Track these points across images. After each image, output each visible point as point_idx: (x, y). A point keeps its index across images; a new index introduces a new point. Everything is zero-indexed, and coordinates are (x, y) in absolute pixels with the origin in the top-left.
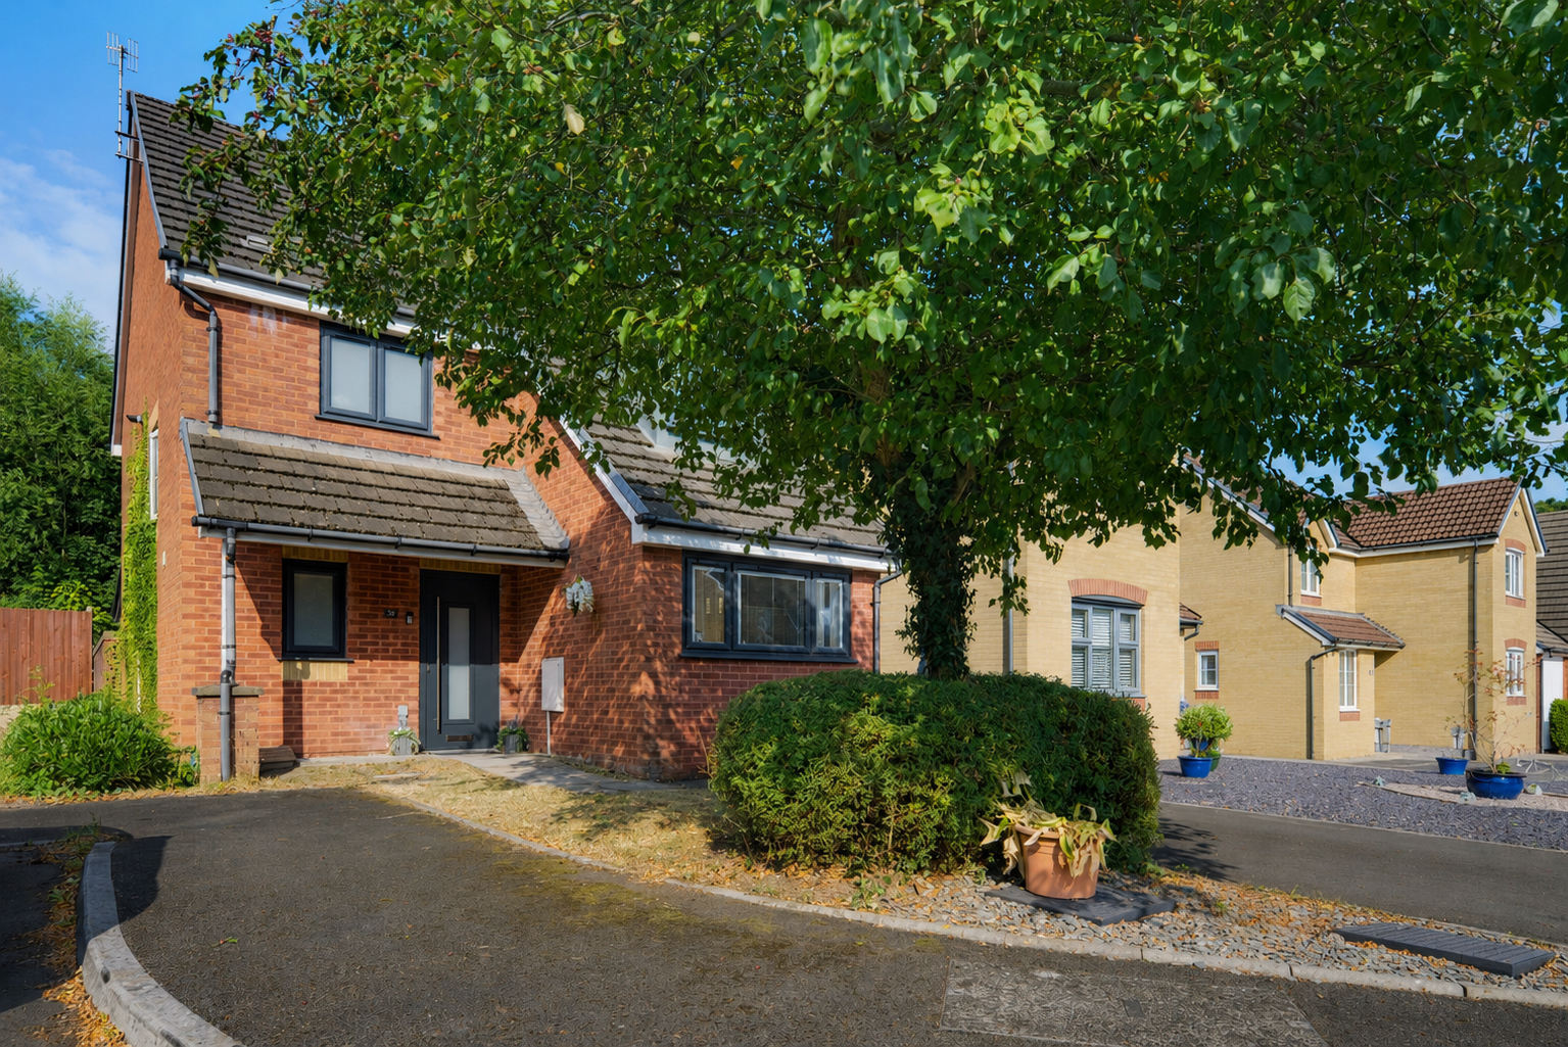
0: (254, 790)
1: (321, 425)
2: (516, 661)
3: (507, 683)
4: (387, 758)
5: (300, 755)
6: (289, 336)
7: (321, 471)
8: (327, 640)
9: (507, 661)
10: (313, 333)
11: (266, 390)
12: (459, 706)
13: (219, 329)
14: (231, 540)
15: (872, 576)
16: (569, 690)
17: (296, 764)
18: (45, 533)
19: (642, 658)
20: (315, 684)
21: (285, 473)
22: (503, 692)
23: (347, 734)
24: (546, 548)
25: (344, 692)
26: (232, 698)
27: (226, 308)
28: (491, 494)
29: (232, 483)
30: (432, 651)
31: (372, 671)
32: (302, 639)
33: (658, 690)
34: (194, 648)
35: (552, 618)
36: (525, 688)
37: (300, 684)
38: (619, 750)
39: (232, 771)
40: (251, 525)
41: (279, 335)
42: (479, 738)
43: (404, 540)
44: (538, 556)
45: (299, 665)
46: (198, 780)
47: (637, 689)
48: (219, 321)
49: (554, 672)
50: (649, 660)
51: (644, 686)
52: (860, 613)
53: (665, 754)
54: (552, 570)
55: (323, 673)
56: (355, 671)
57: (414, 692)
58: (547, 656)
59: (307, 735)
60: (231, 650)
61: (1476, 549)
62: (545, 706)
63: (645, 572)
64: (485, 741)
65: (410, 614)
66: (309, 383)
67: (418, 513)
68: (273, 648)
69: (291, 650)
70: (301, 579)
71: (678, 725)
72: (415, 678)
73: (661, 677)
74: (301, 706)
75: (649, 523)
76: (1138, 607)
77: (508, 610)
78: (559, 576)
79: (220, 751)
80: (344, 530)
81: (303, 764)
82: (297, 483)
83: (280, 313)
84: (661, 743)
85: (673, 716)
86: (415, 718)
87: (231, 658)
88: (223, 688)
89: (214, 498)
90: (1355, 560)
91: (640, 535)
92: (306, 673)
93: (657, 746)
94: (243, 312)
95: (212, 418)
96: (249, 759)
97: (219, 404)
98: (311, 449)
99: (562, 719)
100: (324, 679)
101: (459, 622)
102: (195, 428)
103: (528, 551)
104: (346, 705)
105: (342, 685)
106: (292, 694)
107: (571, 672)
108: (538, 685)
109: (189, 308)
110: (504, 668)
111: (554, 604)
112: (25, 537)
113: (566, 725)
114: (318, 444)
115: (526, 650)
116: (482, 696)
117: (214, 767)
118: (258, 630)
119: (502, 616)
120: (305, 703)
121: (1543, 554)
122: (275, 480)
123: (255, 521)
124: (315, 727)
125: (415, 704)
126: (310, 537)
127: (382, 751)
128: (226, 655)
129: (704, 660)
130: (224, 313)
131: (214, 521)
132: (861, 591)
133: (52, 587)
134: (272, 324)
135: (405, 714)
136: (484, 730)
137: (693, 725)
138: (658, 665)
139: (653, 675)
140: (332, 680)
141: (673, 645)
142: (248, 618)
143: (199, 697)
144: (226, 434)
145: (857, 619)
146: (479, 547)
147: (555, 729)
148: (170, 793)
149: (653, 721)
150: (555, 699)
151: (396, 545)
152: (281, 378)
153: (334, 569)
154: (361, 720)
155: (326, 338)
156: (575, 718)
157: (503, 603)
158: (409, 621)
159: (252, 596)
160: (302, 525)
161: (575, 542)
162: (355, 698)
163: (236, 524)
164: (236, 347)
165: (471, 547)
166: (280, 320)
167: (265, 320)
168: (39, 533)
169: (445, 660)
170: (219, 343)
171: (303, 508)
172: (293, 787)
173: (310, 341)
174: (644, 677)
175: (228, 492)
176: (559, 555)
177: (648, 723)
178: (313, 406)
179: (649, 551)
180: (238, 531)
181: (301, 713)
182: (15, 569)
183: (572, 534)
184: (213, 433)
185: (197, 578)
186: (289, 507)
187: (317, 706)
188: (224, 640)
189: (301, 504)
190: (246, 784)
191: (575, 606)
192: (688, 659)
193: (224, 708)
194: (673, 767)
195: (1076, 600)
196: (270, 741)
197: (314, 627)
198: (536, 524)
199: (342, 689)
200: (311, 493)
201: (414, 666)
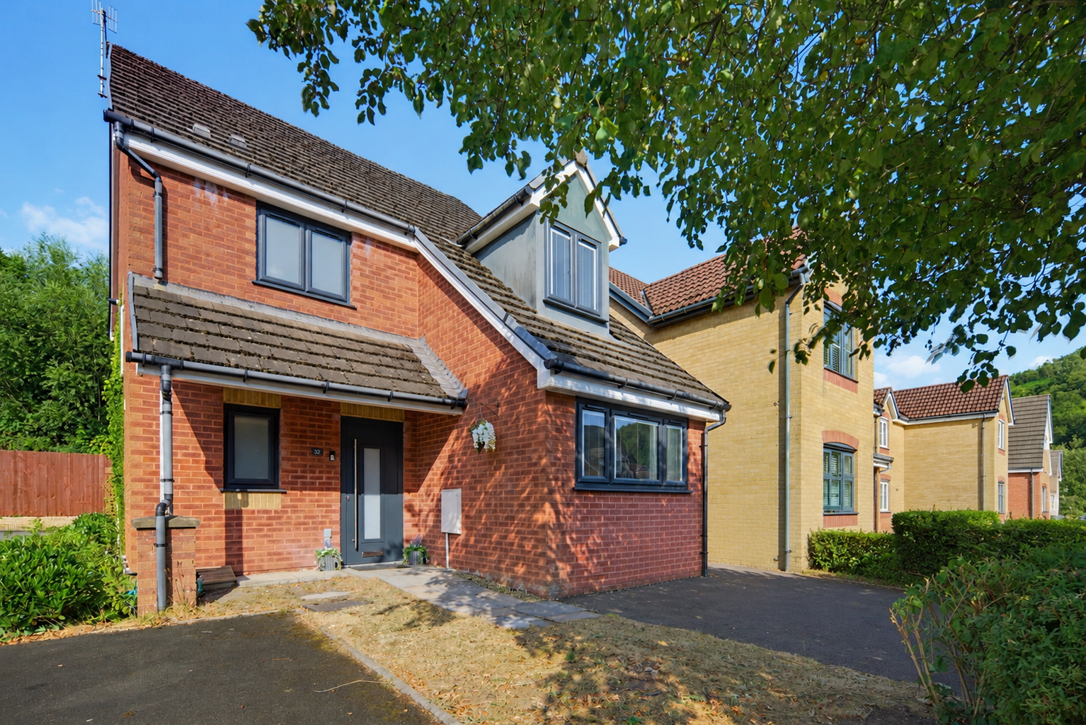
0: (191, 620)
1: (257, 289)
2: (417, 491)
3: (410, 508)
4: (314, 574)
5: (239, 574)
6: (229, 210)
7: (256, 325)
8: (263, 474)
9: (409, 491)
10: (251, 210)
11: (208, 255)
12: (372, 529)
13: (164, 194)
14: (166, 377)
15: (701, 424)
16: (467, 517)
17: (236, 584)
18: (86, 404)
19: (546, 490)
20: (253, 512)
21: (225, 324)
22: (407, 516)
23: (279, 554)
24: (449, 397)
25: (279, 518)
26: (168, 530)
27: (169, 177)
28: (399, 354)
29: (172, 327)
30: (351, 484)
31: (302, 500)
32: (241, 473)
33: (558, 518)
34: (141, 480)
35: (450, 457)
36: (424, 513)
37: (240, 512)
38: (520, 570)
39: (168, 603)
40: (186, 363)
41: (220, 208)
42: (389, 552)
43: (331, 385)
44: (444, 404)
45: (239, 496)
46: (134, 611)
47: (540, 518)
48: (164, 189)
49: (452, 501)
50: (551, 492)
51: (546, 515)
52: (694, 454)
53: (563, 574)
54: (451, 417)
55: (259, 502)
56: (288, 502)
57: (336, 517)
58: (445, 487)
59: (247, 555)
60: (169, 484)
61: (983, 420)
62: (445, 528)
63: (547, 412)
64: (393, 556)
65: (333, 453)
66: (247, 253)
67: (342, 364)
68: (216, 482)
69: (230, 483)
70: (240, 422)
71: (573, 550)
72: (336, 506)
73: (560, 507)
74: (241, 531)
75: (556, 369)
76: (853, 451)
77: (410, 450)
78: (457, 421)
79: (156, 582)
80: (277, 373)
81: (242, 583)
82: (236, 333)
83: (222, 188)
84: (560, 565)
85: (569, 542)
86: (337, 539)
87: (169, 492)
88: (159, 523)
89: (153, 338)
90: (904, 427)
91: (546, 379)
92: (246, 503)
93: (557, 568)
94: (188, 183)
95: (158, 274)
96: (186, 585)
97: (165, 262)
98: (248, 309)
99: (461, 538)
100: (261, 507)
101: (372, 458)
102: (141, 282)
103: (436, 399)
104: (280, 530)
105: (276, 512)
106: (234, 520)
107: (467, 502)
108: (438, 511)
109: (135, 173)
110: (407, 497)
111: (452, 444)
112: (72, 407)
113: (465, 545)
114: (255, 305)
115: (425, 483)
116: (390, 520)
117: (151, 597)
118: (203, 466)
119: (406, 455)
120: (245, 528)
121: (1012, 424)
122: (213, 328)
123: (193, 359)
124: (252, 549)
125: (337, 528)
126: (245, 378)
127: (310, 567)
128: (164, 489)
129: (592, 492)
130: (168, 182)
131: (149, 357)
132: (693, 436)
133: (90, 440)
134: (213, 197)
135: (329, 536)
136: (394, 546)
137: (584, 548)
138: (558, 497)
139: (554, 505)
140: (268, 507)
141: (569, 480)
142: (193, 455)
143: (138, 529)
144: (170, 289)
145: (692, 458)
146: (396, 394)
147: (453, 547)
148: (101, 629)
149: (554, 546)
150: (453, 522)
151: (325, 389)
152: (223, 246)
153: (269, 414)
154: (293, 541)
155: (261, 217)
156: (472, 539)
157: (406, 444)
158: (332, 459)
159: (196, 435)
160: (237, 366)
161: (472, 393)
162: (289, 523)
163: (172, 362)
164: (181, 214)
165: (388, 393)
166: (221, 195)
167: (207, 193)
168: (82, 404)
169: (361, 491)
170: (164, 210)
171: (239, 352)
172: (229, 614)
173: (248, 216)
174: (547, 507)
175: (167, 333)
176: (460, 404)
177: (551, 549)
178: (250, 272)
179: (553, 395)
180: (173, 369)
181: (241, 537)
182: (66, 427)
183: (470, 385)
184: (157, 286)
185: (144, 418)
186: (226, 350)
187: (255, 530)
188: (163, 474)
189: (238, 349)
190: (182, 614)
191: (481, 445)
192: (579, 491)
193: (160, 539)
194: (570, 586)
195: (826, 446)
196: (214, 562)
197: (252, 461)
198: (438, 378)
199: (278, 516)
200: (248, 341)
201: (336, 495)
